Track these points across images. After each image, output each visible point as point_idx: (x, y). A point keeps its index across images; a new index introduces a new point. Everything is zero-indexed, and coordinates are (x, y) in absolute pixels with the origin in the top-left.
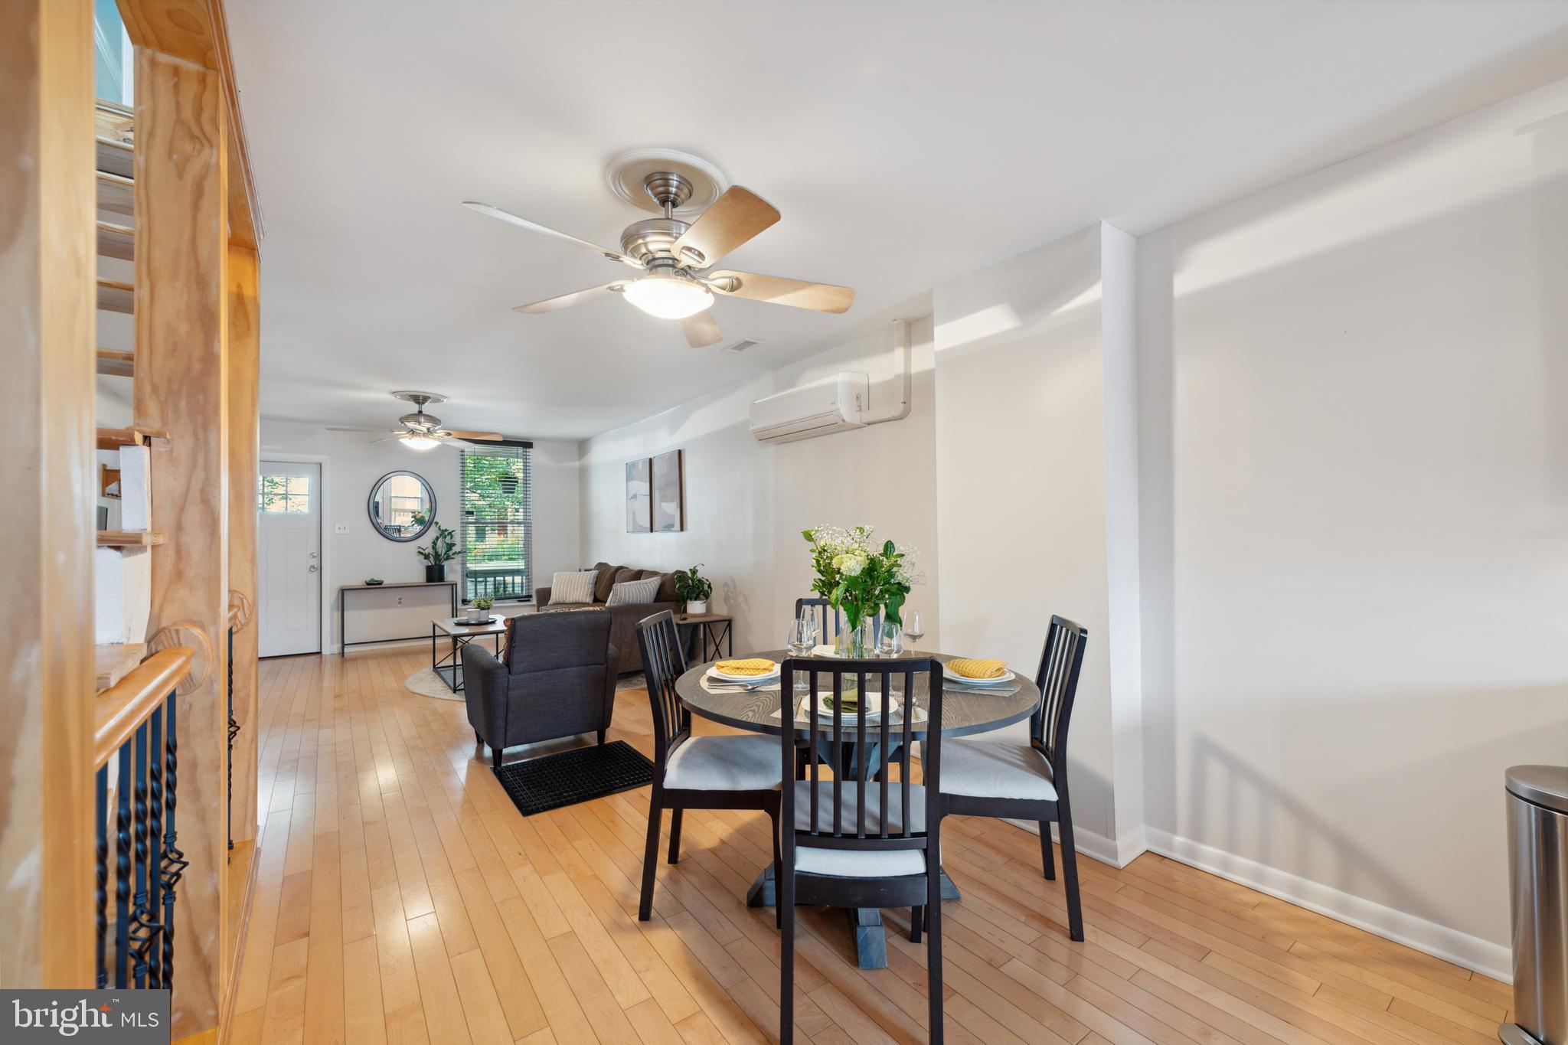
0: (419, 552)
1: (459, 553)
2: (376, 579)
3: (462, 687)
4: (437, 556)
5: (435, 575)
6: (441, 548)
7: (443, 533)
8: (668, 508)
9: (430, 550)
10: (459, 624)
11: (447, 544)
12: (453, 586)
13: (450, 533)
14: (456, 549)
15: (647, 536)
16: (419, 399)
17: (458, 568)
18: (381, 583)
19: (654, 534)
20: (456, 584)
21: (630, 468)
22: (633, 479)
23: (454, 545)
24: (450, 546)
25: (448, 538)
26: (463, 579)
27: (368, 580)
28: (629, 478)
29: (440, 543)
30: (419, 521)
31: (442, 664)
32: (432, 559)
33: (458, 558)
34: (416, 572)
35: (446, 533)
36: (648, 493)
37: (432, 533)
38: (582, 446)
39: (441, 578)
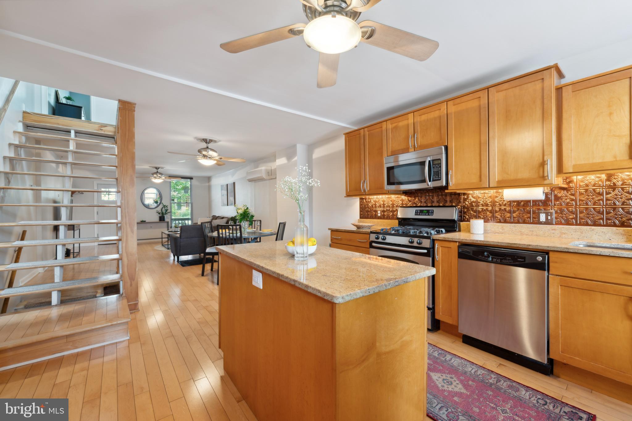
0: (157, 212)
1: (170, 212)
2: (144, 220)
3: (170, 248)
4: (163, 213)
5: (162, 219)
6: (164, 211)
7: (164, 206)
8: (231, 199)
9: (160, 212)
10: (169, 232)
11: (166, 210)
12: (168, 222)
13: (166, 206)
14: (168, 211)
15: (226, 207)
16: (157, 168)
17: (169, 217)
18: (145, 221)
19: (228, 206)
20: (169, 222)
21: (222, 186)
22: (223, 190)
23: (168, 210)
24: (167, 210)
25: (166, 208)
26: (171, 220)
27: (141, 220)
28: (222, 190)
29: (163, 209)
30: (156, 202)
31: (165, 244)
32: (161, 214)
33: (169, 214)
34: (156, 218)
35: (165, 206)
36: (227, 194)
37: (161, 206)
38: (209, 179)
39: (164, 220)
